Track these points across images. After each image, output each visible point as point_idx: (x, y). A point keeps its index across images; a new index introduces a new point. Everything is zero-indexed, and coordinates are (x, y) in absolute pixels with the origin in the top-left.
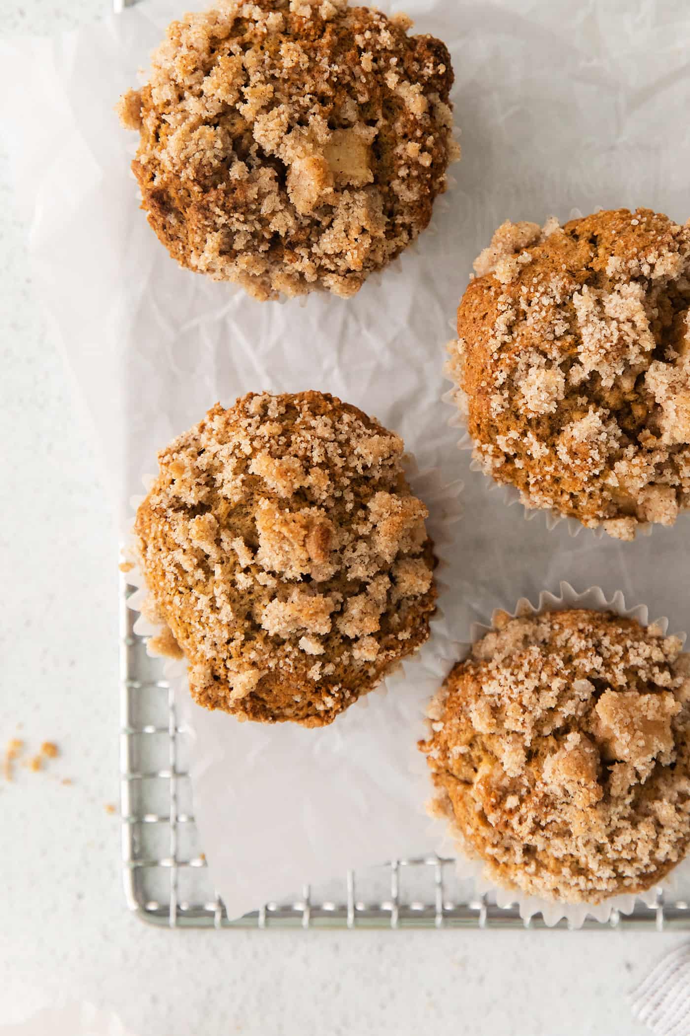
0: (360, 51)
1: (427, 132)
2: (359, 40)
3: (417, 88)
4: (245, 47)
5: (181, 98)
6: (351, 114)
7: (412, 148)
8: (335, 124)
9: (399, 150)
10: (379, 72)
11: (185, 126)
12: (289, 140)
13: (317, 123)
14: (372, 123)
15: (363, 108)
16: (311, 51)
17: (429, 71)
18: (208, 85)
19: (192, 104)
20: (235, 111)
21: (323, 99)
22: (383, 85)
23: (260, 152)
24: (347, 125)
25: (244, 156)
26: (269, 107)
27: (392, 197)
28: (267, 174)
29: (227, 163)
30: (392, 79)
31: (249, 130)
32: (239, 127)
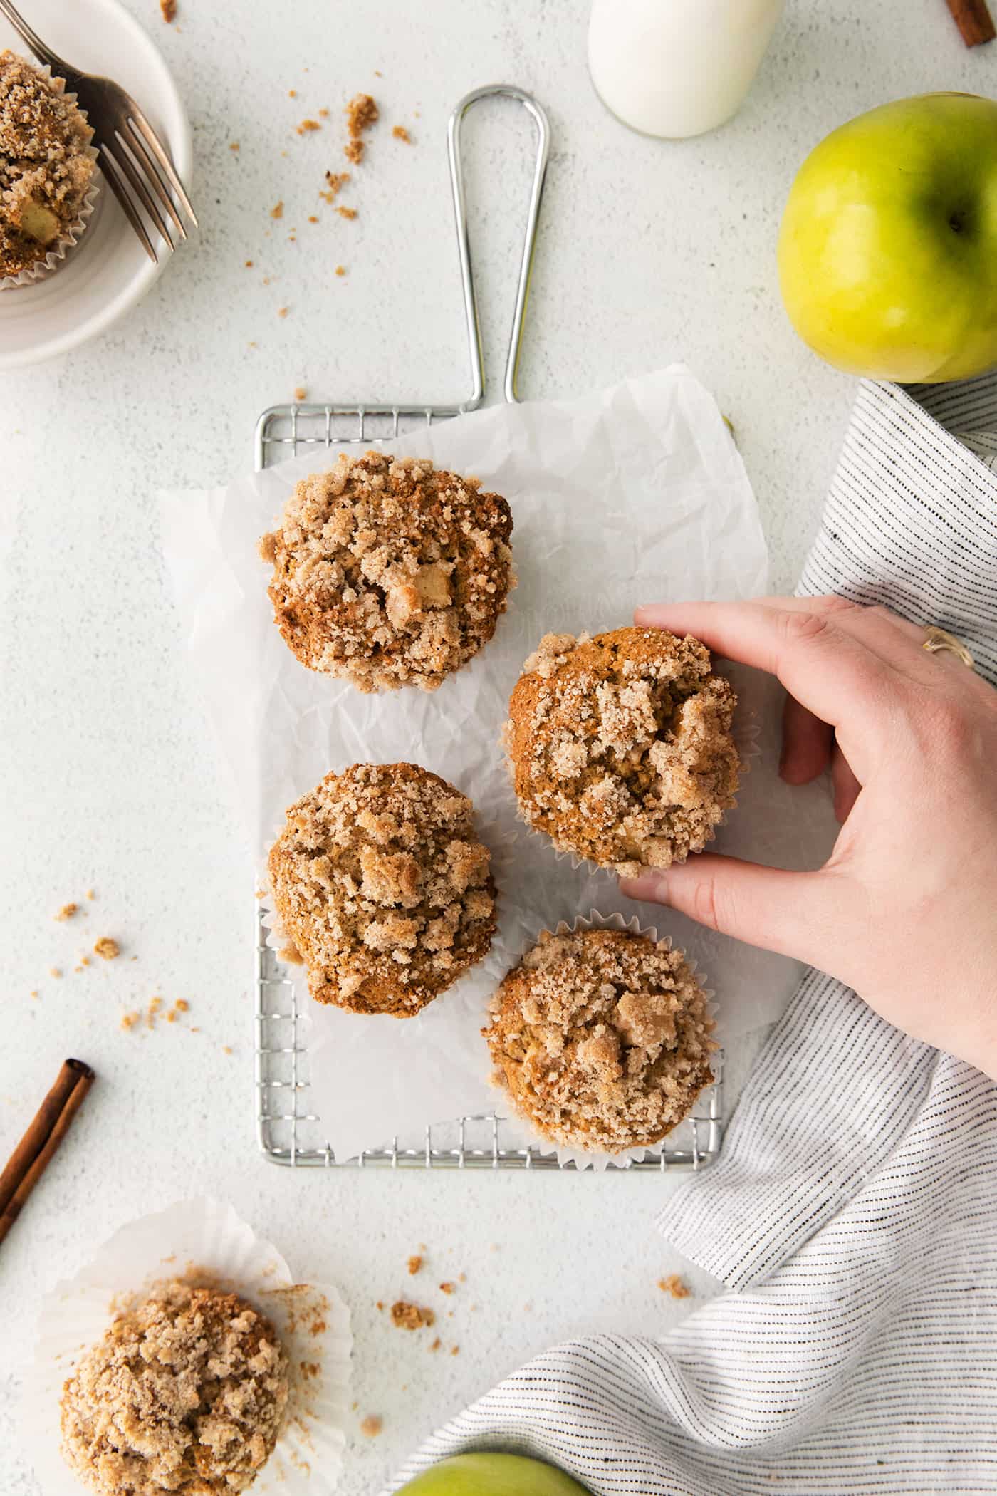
0: (442, 505)
1: (492, 567)
2: (441, 496)
3: (485, 533)
4: (355, 501)
5: (306, 540)
6: (435, 553)
7: (481, 579)
8: (422, 561)
9: (471, 580)
10: (456, 521)
11: (309, 561)
12: (388, 572)
13: (410, 560)
14: (451, 560)
15: (444, 548)
16: (405, 505)
17: (494, 521)
18: (327, 530)
19: (314, 544)
20: (346, 549)
21: (414, 542)
22: (460, 532)
23: (366, 581)
24: (432, 562)
25: (353, 584)
26: (373, 546)
27: (465, 616)
28: (371, 598)
29: (340, 589)
30: (466, 527)
31: (358, 565)
32: (349, 563)
